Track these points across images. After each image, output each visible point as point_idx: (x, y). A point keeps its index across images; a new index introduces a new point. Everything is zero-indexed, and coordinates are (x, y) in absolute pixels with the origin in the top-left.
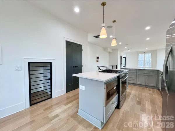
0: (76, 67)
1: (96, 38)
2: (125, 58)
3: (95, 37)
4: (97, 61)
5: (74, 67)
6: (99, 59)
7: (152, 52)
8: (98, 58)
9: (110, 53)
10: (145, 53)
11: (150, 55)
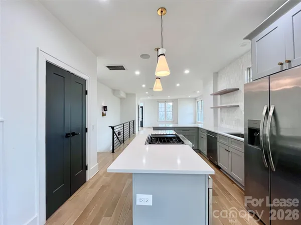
0: (73, 134)
1: (110, 69)
2: (142, 107)
3: (108, 67)
4: (104, 115)
5: (67, 136)
6: (106, 110)
7: (173, 101)
8: (105, 108)
9: (121, 99)
10: (166, 101)
11: (171, 104)
